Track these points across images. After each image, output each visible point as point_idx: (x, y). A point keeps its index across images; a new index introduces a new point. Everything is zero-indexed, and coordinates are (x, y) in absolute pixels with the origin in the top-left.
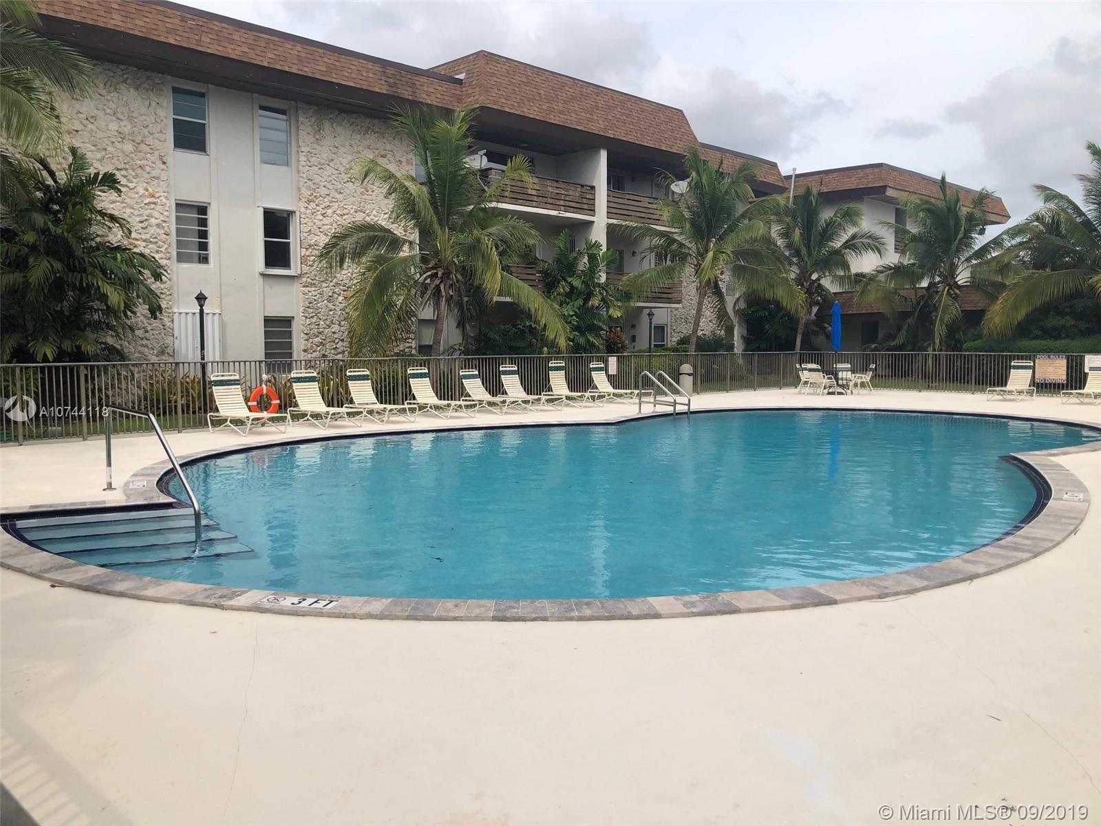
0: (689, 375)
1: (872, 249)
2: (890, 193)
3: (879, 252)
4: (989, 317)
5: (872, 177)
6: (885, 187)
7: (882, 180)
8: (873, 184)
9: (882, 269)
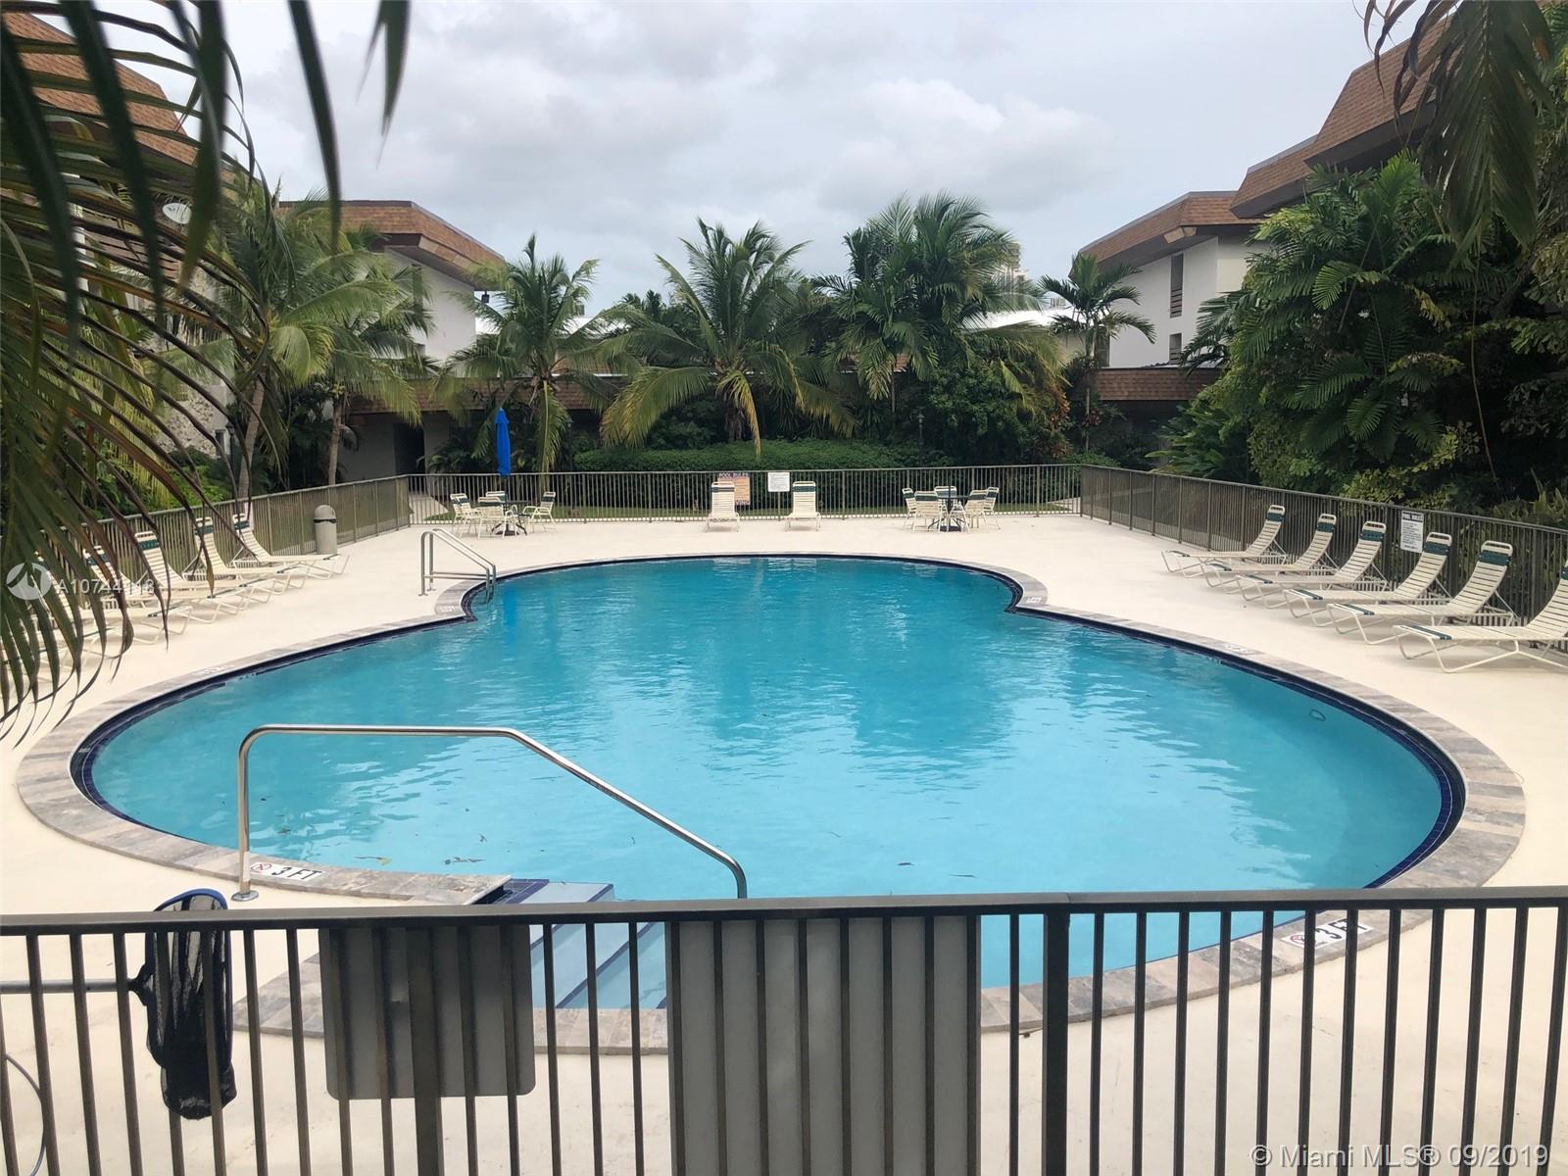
0: (332, 521)
1: (417, 325)
2: (423, 244)
3: (425, 330)
4: (607, 422)
5: (398, 219)
6: (419, 236)
7: (413, 225)
8: (399, 229)
9: (462, 355)
